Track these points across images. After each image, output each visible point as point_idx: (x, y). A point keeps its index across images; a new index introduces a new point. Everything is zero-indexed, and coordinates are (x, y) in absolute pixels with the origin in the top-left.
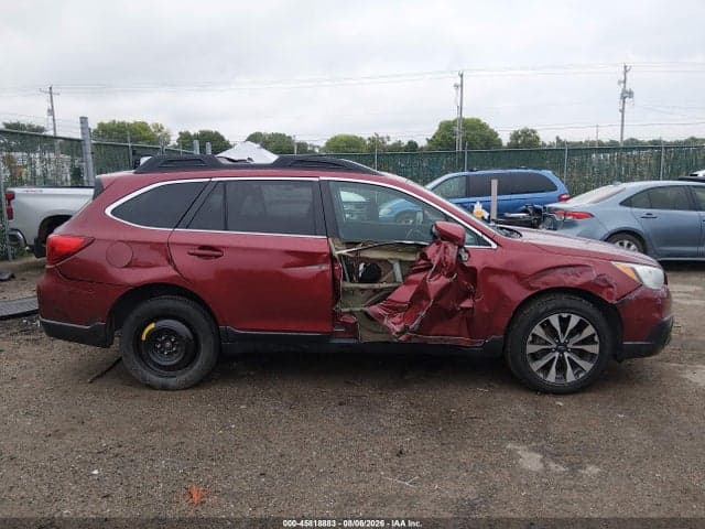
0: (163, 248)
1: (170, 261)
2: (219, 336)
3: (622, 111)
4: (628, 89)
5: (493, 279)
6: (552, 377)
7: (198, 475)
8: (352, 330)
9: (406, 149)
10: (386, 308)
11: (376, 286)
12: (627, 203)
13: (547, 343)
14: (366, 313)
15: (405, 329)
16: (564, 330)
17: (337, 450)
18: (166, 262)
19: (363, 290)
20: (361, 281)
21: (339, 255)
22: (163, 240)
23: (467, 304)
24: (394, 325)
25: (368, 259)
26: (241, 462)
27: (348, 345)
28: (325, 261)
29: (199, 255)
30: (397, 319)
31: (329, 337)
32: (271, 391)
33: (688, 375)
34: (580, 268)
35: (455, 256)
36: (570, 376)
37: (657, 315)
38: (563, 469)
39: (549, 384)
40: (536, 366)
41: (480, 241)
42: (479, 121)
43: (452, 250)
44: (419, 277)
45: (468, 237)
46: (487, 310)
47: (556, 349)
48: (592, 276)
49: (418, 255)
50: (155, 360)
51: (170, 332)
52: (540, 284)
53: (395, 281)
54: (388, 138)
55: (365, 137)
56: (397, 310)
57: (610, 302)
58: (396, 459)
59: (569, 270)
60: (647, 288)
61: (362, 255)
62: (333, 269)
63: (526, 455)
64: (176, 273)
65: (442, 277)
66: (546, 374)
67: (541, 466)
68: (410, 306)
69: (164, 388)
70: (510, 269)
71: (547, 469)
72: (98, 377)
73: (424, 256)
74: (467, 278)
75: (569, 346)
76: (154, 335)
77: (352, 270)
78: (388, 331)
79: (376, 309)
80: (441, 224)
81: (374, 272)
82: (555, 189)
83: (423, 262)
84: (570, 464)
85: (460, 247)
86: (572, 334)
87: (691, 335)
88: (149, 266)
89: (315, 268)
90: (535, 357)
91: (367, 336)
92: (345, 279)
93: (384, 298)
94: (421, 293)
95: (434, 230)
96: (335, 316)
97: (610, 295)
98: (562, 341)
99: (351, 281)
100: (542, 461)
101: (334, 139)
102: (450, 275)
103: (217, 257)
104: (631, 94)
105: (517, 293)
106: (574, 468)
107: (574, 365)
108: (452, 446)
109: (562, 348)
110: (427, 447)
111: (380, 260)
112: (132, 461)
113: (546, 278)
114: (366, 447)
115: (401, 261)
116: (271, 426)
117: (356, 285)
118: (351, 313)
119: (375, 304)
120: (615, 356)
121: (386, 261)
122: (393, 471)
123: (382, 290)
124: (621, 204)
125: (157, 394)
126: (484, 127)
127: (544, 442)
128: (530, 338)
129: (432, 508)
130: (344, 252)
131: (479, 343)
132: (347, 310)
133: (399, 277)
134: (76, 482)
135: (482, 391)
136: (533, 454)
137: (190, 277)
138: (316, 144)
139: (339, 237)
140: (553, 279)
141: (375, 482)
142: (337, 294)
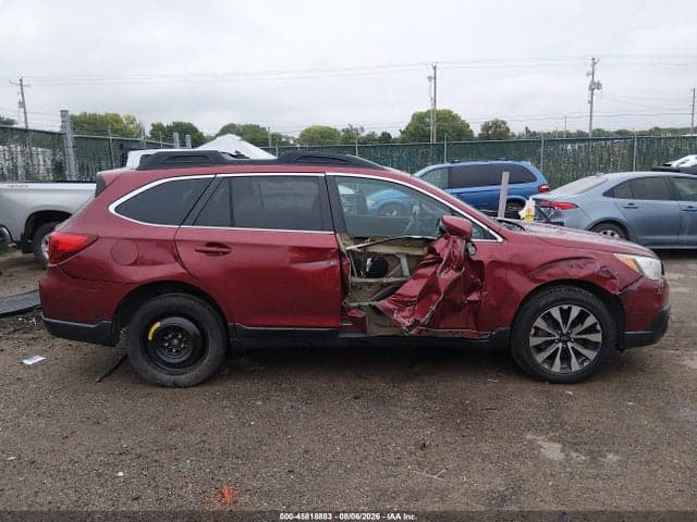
0: (170, 246)
1: (177, 258)
2: (227, 333)
3: (591, 102)
4: (596, 80)
5: (500, 272)
6: (557, 367)
7: (226, 474)
8: (360, 324)
9: (380, 140)
10: (395, 302)
11: (385, 280)
12: (610, 193)
13: (549, 335)
14: (374, 308)
15: (416, 323)
16: (565, 321)
17: (359, 445)
18: (172, 259)
19: (370, 285)
20: (368, 275)
21: (348, 251)
22: (170, 236)
23: (474, 297)
24: (404, 319)
25: (375, 253)
26: (266, 459)
27: (357, 339)
28: (333, 257)
29: (206, 252)
30: (406, 313)
31: (338, 333)
32: (284, 385)
33: (687, 362)
34: (583, 261)
35: (463, 250)
36: (575, 366)
37: (657, 305)
38: (583, 458)
39: (554, 374)
40: (540, 358)
41: (486, 235)
42: (450, 112)
43: (461, 244)
44: (429, 271)
45: (474, 230)
46: (493, 303)
47: (559, 340)
48: (595, 268)
49: (426, 249)
50: (163, 357)
51: (177, 329)
52: (544, 277)
53: (402, 276)
54: (362, 129)
55: (340, 129)
56: (406, 304)
57: (613, 292)
58: (421, 453)
59: (573, 262)
60: (647, 279)
61: (371, 250)
62: (341, 265)
63: (546, 445)
64: (184, 271)
65: (452, 271)
66: (552, 365)
67: (562, 456)
68: (419, 300)
69: (176, 385)
70: (516, 261)
71: (568, 459)
72: (105, 376)
73: (432, 251)
74: (474, 271)
75: (573, 336)
76: (160, 333)
77: (359, 265)
78: (398, 325)
79: (385, 304)
80: (448, 218)
81: (381, 266)
82: (534, 179)
83: (430, 256)
84: (590, 453)
85: (468, 241)
86: (574, 324)
87: (682, 322)
88: (155, 263)
89: (324, 264)
90: (539, 349)
91: (375, 330)
92: (353, 274)
93: (393, 292)
94: (431, 287)
95: (441, 223)
96: (344, 311)
97: (614, 287)
98: (565, 331)
99: (359, 275)
100: (563, 451)
101: (308, 131)
102: (458, 269)
103: (225, 253)
104: (598, 86)
105: (523, 285)
106: (595, 456)
107: (578, 355)
108: (474, 438)
109: (565, 339)
110: (448, 439)
111: (388, 255)
112: (156, 461)
113: (551, 271)
114: (388, 441)
115: (408, 256)
116: (290, 422)
117: (364, 280)
118: (359, 308)
119: (383, 298)
120: (617, 346)
121: (393, 255)
122: (419, 464)
123: (389, 284)
124: (605, 194)
125: (168, 392)
126: (455, 118)
127: (561, 432)
128: (533, 331)
129: (465, 500)
130: (353, 247)
131: (485, 336)
132: (355, 304)
133: (406, 271)
134: (102, 486)
135: (492, 382)
136: (552, 444)
137: (197, 274)
138: (289, 135)
139: (345, 231)
140: (558, 271)
141: (403, 477)
142: (345, 289)
